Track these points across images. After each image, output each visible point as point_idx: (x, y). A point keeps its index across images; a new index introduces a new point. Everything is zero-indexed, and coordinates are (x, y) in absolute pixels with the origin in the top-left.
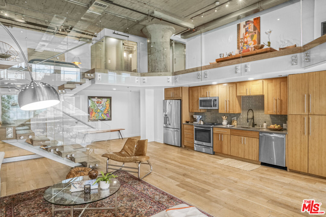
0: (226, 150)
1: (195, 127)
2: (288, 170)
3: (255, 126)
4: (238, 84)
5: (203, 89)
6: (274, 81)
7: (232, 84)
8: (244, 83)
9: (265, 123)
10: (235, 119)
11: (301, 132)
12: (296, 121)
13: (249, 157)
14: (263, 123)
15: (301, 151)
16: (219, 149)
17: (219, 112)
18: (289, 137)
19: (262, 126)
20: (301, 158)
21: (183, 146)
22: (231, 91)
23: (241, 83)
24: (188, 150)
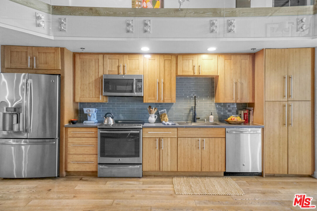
0: (169, 164)
1: (101, 131)
2: (264, 176)
3: (197, 120)
4: (180, 58)
5: (109, 59)
6: (232, 57)
7: (170, 56)
8: (189, 56)
9: (211, 115)
10: (165, 111)
11: (279, 123)
12: (274, 109)
13: (210, 169)
14: (210, 115)
15: (280, 147)
16: (155, 165)
17: (144, 102)
18: (266, 131)
19: (208, 119)
20: (280, 156)
21: (64, 173)
22: (166, 68)
23: (185, 56)
24: (81, 179)
